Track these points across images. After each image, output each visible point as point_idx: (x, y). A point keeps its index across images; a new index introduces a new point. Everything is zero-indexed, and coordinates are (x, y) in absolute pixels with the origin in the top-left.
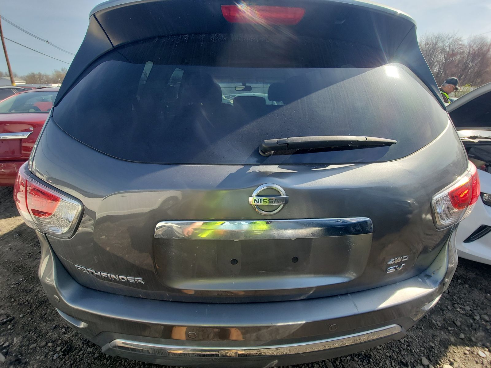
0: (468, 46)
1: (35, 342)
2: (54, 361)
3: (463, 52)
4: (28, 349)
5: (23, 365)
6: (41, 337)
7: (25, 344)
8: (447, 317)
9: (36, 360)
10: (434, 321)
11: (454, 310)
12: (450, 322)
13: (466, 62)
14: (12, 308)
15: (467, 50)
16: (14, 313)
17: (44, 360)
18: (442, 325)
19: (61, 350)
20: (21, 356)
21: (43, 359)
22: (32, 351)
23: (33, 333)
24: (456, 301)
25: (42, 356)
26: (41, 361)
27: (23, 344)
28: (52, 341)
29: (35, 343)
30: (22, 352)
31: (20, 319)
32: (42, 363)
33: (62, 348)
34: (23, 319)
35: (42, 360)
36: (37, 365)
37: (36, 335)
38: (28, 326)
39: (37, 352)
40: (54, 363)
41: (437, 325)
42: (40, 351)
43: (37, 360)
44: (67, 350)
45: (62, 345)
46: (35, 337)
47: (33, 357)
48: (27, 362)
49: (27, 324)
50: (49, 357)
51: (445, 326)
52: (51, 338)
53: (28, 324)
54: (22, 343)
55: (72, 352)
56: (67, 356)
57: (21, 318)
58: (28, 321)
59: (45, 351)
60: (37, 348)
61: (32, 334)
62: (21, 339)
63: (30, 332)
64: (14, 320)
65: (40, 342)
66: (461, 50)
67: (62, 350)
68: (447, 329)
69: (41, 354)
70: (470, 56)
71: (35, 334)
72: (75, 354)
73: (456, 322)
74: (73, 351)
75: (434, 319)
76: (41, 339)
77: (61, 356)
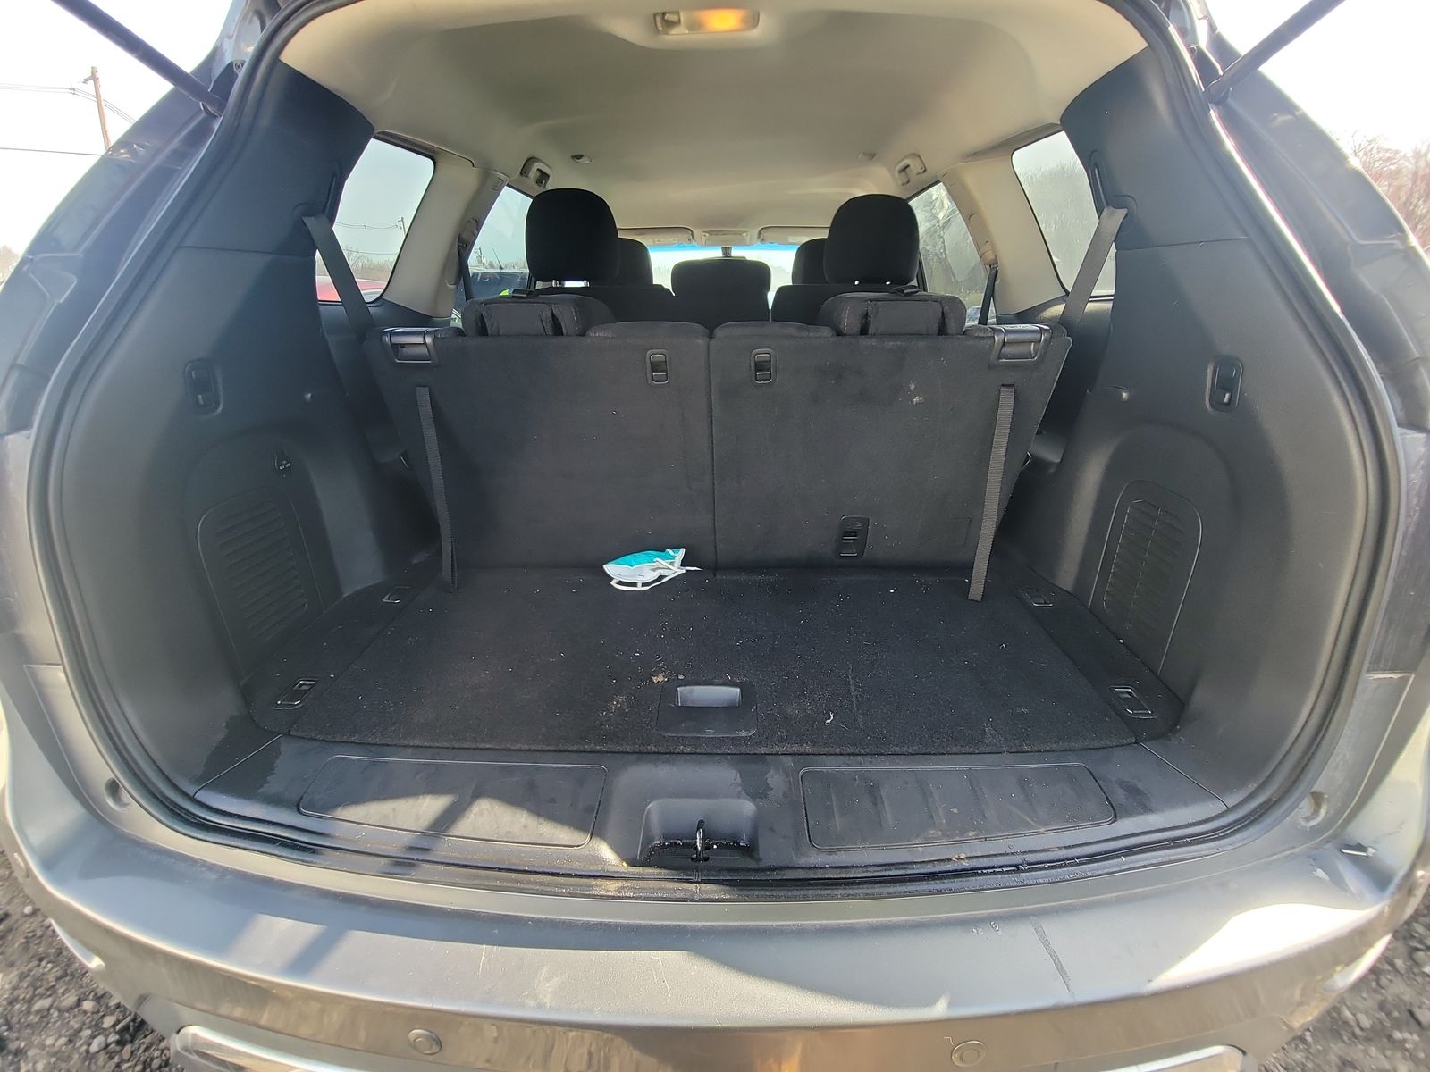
0: (1412, 154)
1: (49, 993)
2: (91, 1059)
3: (1398, 172)
4: (29, 1012)
5: (10, 1057)
6: (67, 978)
7: (21, 997)
8: (1390, 998)
9: (43, 1047)
10: (1348, 1014)
11: (1416, 970)
12: (1399, 1013)
13: (1407, 200)
14: (7, 884)
15: (1410, 166)
16: (12, 898)
17: (64, 1052)
18: (1374, 1022)
19: (114, 1026)
20: (7, 1030)
21: (62, 1046)
22: (37, 1019)
23: (50, 965)
24: (1421, 941)
25: (60, 1037)
26: (55, 1054)
27: (18, 996)
28: (96, 994)
29: (50, 996)
30: (12, 1017)
31: (24, 919)
32: (58, 1059)
33: (118, 1022)
34: (31, 920)
35: (60, 1051)
36: (45, 1062)
37: (57, 971)
38: (40, 943)
39: (50, 1025)
40: (89, 1064)
41: (1359, 1025)
42: (59, 1023)
43: (47, 1049)
44: (131, 1029)
45: (121, 1012)
46: (51, 977)
47: (38, 1038)
48: (21, 1050)
49: (38, 934)
50: (79, 1043)
51: (1384, 1027)
52: (95, 986)
53: (41, 937)
54: (16, 993)
55: (145, 1037)
56: (128, 1048)
57: (26, 916)
58: (43, 929)
59: (71, 1023)
60: (52, 1011)
61: (45, 967)
62: (15, 981)
63: (41, 960)
64: (6, 922)
65: (63, 994)
66: (1391, 164)
67: (118, 1027)
68: (1390, 1037)
69: (60, 1032)
70: (1418, 183)
71: (52, 968)
72: (151, 1044)
73: (1418, 1012)
74: (147, 1033)
75: (1349, 1004)
76: (66, 984)
77: (113, 1045)
